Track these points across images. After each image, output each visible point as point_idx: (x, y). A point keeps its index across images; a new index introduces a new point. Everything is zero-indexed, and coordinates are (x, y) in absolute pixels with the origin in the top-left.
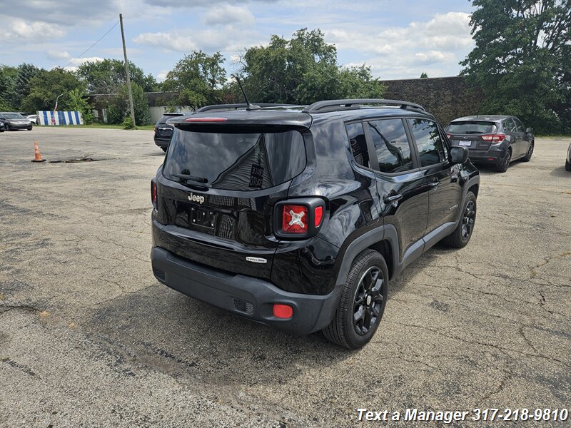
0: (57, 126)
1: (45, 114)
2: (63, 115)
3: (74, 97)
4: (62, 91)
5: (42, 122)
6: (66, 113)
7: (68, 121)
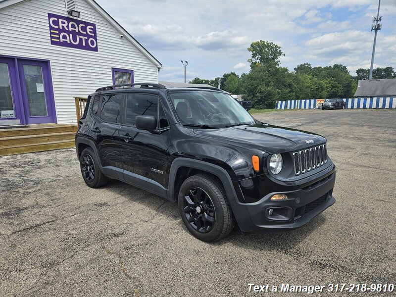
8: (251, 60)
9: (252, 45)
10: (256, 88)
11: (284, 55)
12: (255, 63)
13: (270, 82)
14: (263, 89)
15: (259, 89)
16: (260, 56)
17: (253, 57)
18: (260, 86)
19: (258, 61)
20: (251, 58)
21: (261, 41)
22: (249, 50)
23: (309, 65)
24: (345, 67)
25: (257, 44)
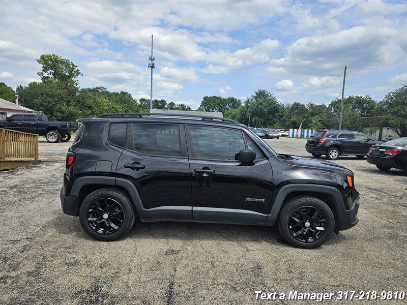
0: (299, 138)
1: (293, 130)
2: (304, 132)
3: (314, 121)
4: (308, 117)
5: (291, 135)
6: (306, 130)
7: (305, 135)
8: (43, 74)
9: (42, 57)
10: (54, 106)
11: (82, 75)
12: (48, 78)
13: (70, 101)
14: (63, 108)
15: (58, 107)
16: (53, 71)
17: (44, 71)
18: (60, 105)
19: (51, 76)
20: (42, 71)
21: (54, 55)
22: (39, 61)
23: (105, 89)
24: (130, 95)
25: (49, 57)
